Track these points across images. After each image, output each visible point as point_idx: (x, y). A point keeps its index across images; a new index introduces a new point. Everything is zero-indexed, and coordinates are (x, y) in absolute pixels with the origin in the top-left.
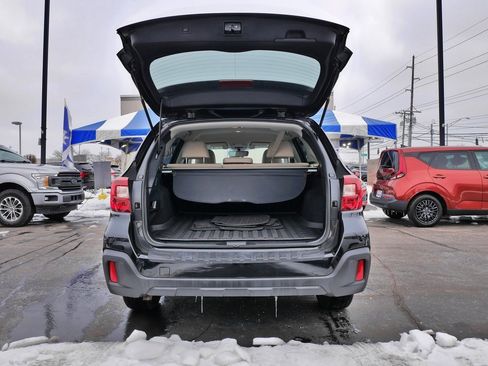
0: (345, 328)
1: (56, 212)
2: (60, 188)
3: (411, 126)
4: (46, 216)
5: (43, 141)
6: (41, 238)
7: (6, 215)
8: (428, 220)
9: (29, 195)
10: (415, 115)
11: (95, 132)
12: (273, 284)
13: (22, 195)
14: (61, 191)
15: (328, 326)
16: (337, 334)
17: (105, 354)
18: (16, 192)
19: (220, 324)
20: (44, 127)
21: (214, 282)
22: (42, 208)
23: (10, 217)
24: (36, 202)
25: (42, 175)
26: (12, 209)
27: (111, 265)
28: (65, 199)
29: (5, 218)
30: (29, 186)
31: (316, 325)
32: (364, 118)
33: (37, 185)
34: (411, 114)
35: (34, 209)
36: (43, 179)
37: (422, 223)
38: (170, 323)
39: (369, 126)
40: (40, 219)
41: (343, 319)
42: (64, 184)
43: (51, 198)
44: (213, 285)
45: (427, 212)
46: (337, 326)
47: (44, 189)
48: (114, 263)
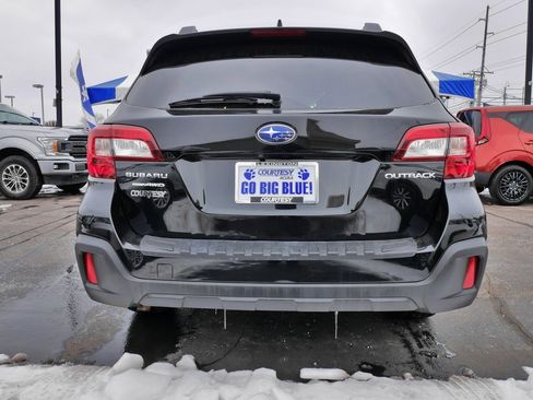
0: (432, 350)
1: (69, 183)
2: (71, 154)
3: (480, 90)
4: (59, 187)
5: (58, 102)
6: (46, 214)
7: (10, 185)
8: (515, 197)
9: (35, 162)
10: (487, 76)
11: (114, 90)
12: (335, 294)
13: (28, 163)
14: (72, 158)
15: (408, 345)
16: (422, 360)
17: (78, 390)
18: (20, 158)
19: (254, 338)
20: (59, 86)
21: (242, 288)
22: (52, 178)
23: (14, 189)
24: (43, 171)
25: (50, 139)
26: (16, 179)
27: (88, 257)
28: (77, 168)
29: (9, 189)
30: (35, 152)
31: (390, 343)
32: (434, 73)
33: (44, 151)
34: (482, 74)
35: (42, 179)
36: (51, 144)
37: (507, 200)
38: (183, 335)
39: (441, 82)
40: (53, 191)
41: (427, 334)
42: (76, 150)
43: (62, 166)
44: (240, 293)
45: (514, 187)
46: (421, 346)
47: (53, 155)
48: (92, 255)
